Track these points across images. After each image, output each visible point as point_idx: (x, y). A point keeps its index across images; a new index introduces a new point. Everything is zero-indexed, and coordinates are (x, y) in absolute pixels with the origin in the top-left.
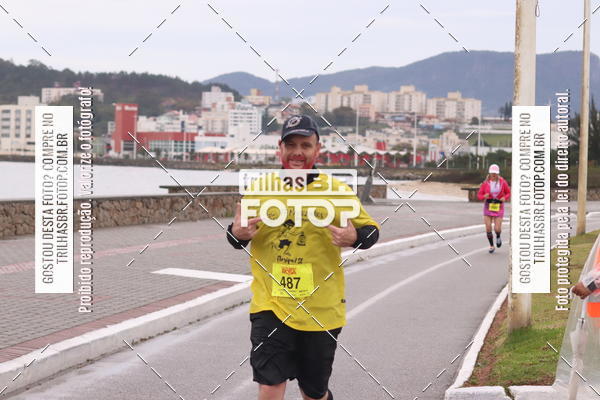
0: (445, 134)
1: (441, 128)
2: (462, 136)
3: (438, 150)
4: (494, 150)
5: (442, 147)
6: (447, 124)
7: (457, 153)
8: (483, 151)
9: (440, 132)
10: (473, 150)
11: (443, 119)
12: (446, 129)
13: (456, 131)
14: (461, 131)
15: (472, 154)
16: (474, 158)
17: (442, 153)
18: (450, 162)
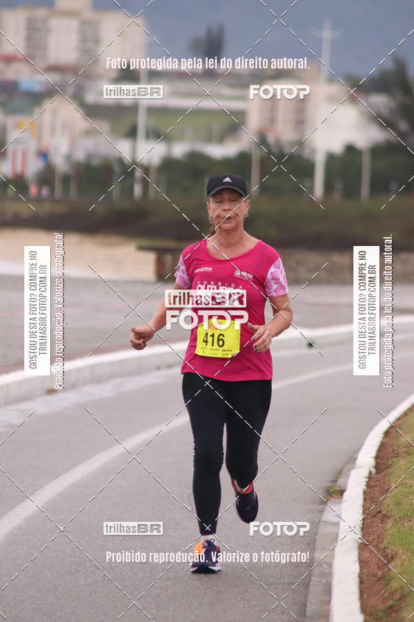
0: (48, 105)
1: (37, 88)
2: (94, 111)
3: (32, 147)
4: (179, 150)
5: (39, 138)
6: (52, 78)
7: (80, 155)
8: (150, 152)
9: (36, 98)
10: (123, 148)
11: (42, 64)
12: (50, 93)
13: (78, 98)
14: (90, 98)
15: (120, 161)
16: (127, 170)
17: (43, 155)
18: (66, 179)
